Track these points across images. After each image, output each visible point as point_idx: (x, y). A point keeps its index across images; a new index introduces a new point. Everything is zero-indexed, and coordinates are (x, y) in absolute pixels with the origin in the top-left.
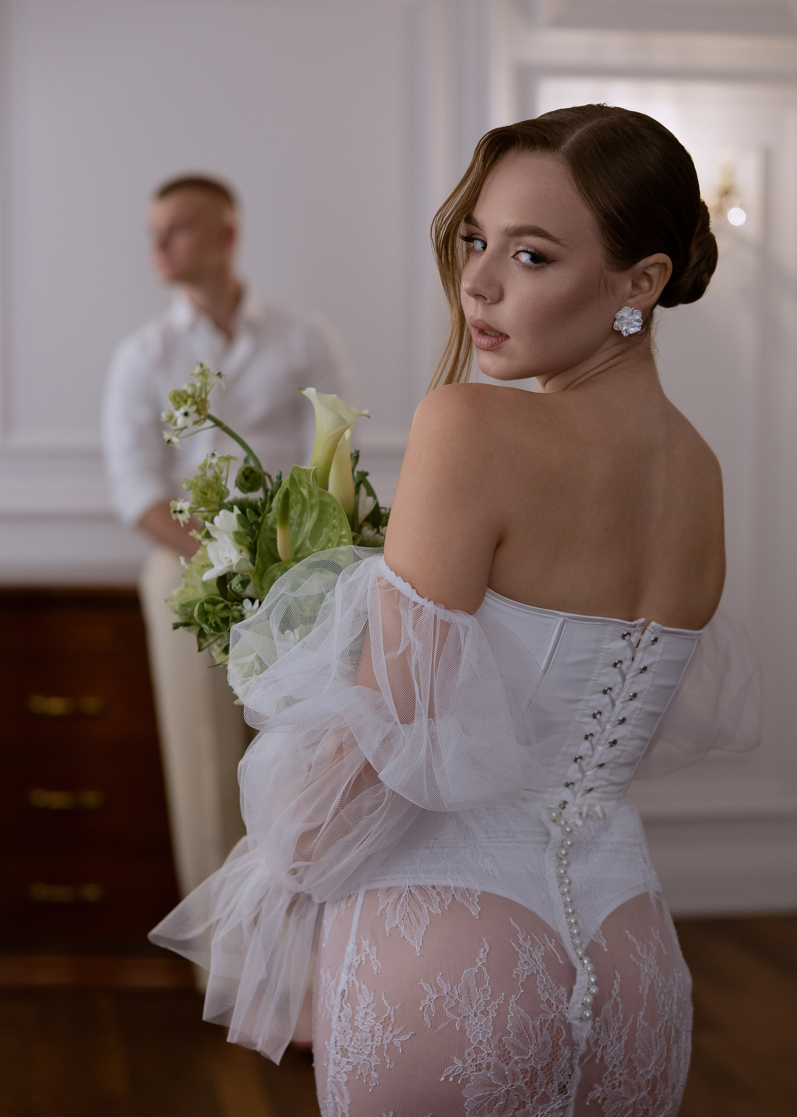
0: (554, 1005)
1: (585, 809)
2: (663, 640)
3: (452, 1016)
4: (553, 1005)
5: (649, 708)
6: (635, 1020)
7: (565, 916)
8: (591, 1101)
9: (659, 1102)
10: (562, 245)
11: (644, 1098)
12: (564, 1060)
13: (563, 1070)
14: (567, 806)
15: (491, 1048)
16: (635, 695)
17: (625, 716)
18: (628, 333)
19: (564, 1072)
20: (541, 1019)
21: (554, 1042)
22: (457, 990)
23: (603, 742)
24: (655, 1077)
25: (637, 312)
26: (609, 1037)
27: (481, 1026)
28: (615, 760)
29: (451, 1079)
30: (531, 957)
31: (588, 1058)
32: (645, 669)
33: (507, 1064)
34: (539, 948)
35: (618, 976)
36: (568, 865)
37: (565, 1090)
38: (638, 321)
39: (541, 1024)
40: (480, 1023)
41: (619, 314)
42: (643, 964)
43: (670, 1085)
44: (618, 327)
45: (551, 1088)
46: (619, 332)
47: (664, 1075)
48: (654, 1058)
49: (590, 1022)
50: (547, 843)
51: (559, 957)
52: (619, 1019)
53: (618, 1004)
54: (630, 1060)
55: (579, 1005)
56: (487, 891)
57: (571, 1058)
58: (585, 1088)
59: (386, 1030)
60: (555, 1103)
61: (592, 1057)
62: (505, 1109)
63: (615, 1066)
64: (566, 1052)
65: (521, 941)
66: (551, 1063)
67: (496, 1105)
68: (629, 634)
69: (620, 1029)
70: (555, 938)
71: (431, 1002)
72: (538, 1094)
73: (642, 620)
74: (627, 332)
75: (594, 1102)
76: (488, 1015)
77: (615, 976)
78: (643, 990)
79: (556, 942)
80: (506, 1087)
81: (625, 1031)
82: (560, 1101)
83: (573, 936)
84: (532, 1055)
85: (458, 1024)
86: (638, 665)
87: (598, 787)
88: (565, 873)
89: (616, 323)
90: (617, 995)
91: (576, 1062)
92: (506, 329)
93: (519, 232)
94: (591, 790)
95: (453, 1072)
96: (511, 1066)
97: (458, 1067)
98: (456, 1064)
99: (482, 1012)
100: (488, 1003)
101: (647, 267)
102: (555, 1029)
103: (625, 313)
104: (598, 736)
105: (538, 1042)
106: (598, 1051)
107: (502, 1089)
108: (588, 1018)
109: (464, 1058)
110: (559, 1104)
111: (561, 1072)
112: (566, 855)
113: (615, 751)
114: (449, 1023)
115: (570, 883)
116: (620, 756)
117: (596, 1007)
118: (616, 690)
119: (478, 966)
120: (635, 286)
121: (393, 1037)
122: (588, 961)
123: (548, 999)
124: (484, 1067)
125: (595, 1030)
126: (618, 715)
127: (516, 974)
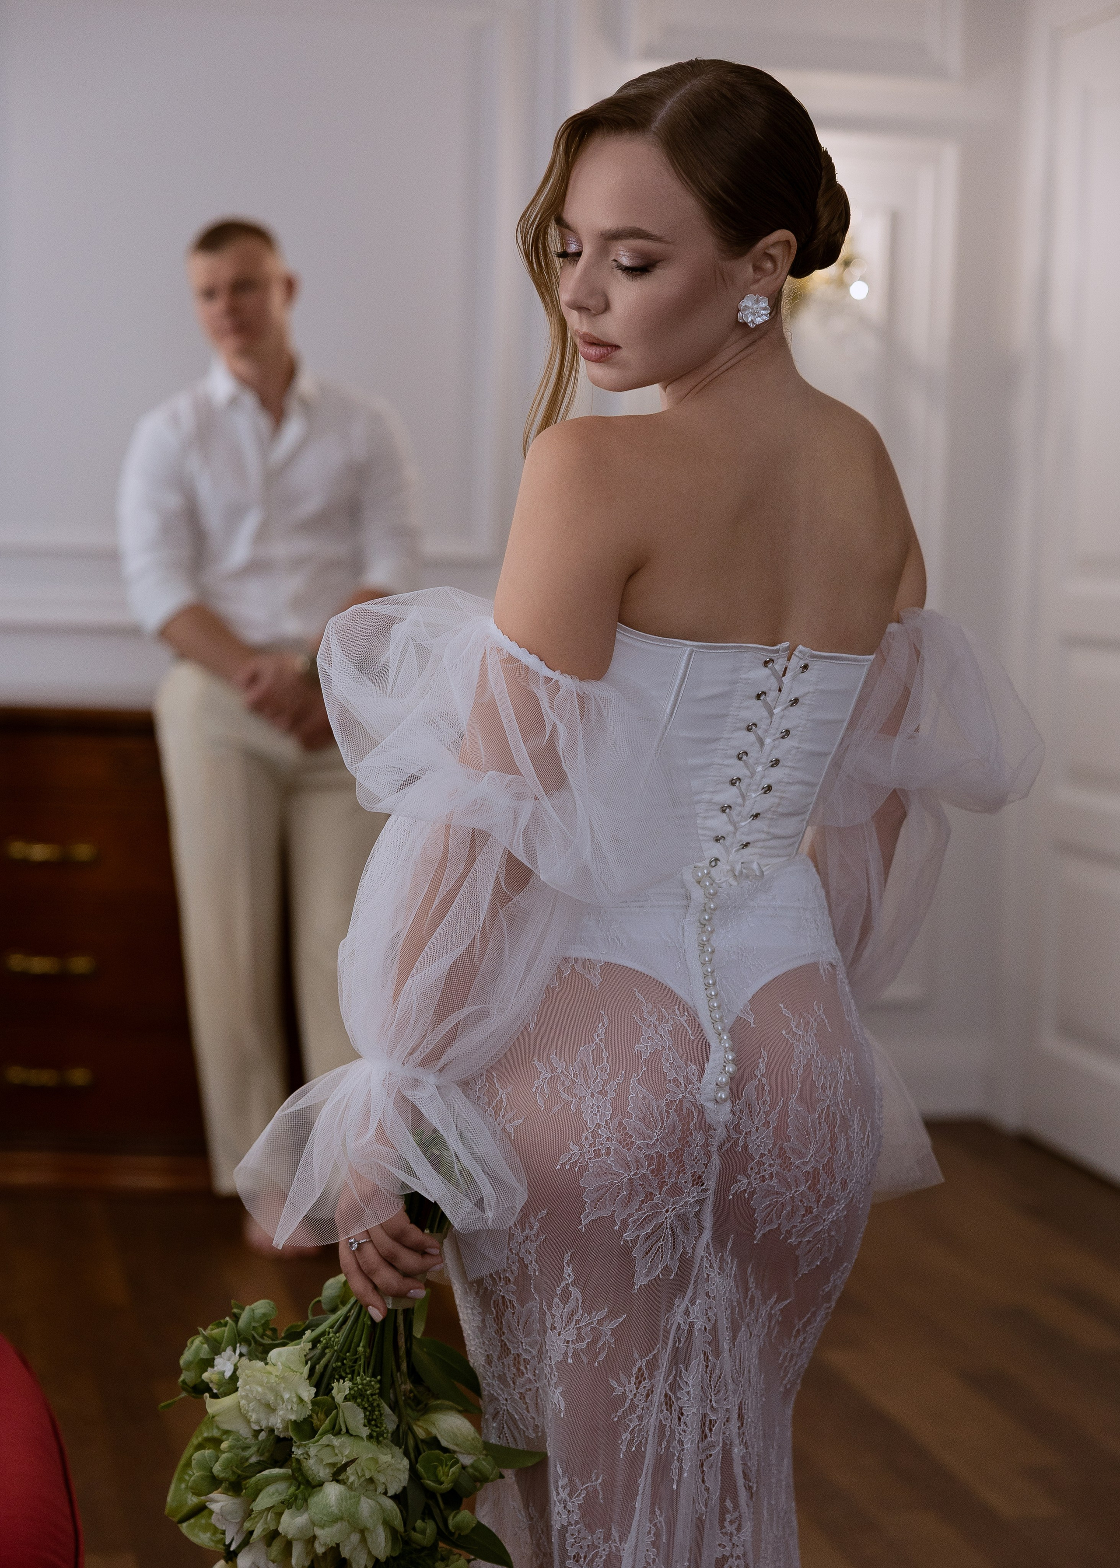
0: (683, 1084)
1: (738, 867)
2: (816, 667)
3: (568, 1098)
4: (681, 1085)
5: (806, 746)
6: (786, 1104)
7: (704, 987)
8: (735, 1194)
9: (824, 1199)
10: (667, 242)
11: (803, 1194)
12: (697, 1146)
13: (696, 1158)
14: (719, 863)
15: (610, 1132)
16: (787, 732)
17: (777, 756)
18: (755, 324)
19: (699, 1161)
20: (667, 1100)
21: (683, 1125)
22: (573, 1069)
23: (754, 787)
24: (815, 1169)
25: (763, 298)
26: (753, 1123)
27: (599, 1107)
28: (773, 809)
29: (568, 1167)
30: (656, 1032)
31: (728, 1145)
32: (796, 701)
33: (629, 1150)
34: (667, 1021)
35: (764, 1054)
36: (712, 932)
37: (701, 1182)
38: (765, 309)
39: (667, 1105)
40: (597, 1105)
41: (743, 304)
42: (798, 1041)
43: (838, 1180)
44: (743, 319)
45: (683, 1178)
46: (745, 324)
47: (828, 1167)
48: (813, 1148)
49: (728, 1104)
50: (687, 907)
51: (690, 1032)
52: (766, 1102)
53: (763, 1085)
54: (781, 1149)
55: (713, 1086)
56: (611, 961)
57: (706, 1145)
58: (726, 1179)
59: (498, 1114)
60: (689, 1196)
61: (732, 1144)
62: (629, 1201)
63: (762, 1155)
64: (699, 1138)
65: (645, 1015)
66: (681, 1149)
67: (619, 1196)
68: (772, 660)
69: (768, 1113)
70: (688, 1011)
71: (545, 1082)
72: (667, 1184)
73: (786, 644)
74: (753, 323)
75: (739, 1196)
76: (606, 1095)
77: (761, 1054)
78: (796, 1071)
79: (689, 1015)
80: (629, 1175)
81: (774, 1115)
82: (696, 1194)
83: (712, 1009)
84: (657, 1140)
85: (573, 1106)
86: (787, 696)
87: (758, 841)
88: (708, 940)
89: (740, 314)
90: (762, 1076)
91: (714, 1149)
92: (615, 338)
93: (615, 236)
94: (746, 845)
95: (569, 1159)
96: (633, 1152)
97: (575, 1153)
98: (572, 1150)
99: (600, 1092)
100: (606, 1083)
101: (768, 248)
102: (685, 1111)
103: (748, 302)
104: (747, 780)
105: (665, 1125)
106: (740, 1137)
107: (625, 1177)
108: (725, 1100)
109: (581, 1143)
110: (694, 1197)
111: (694, 1160)
112: (710, 919)
113: (770, 799)
114: (564, 1105)
115: (713, 952)
116: (779, 805)
117: (736, 1087)
118: (763, 725)
119: (596, 1041)
120: (757, 268)
121: (505, 1122)
122: (727, 1037)
123: (676, 1077)
124: (603, 1152)
125: (734, 1114)
126: (769, 755)
127: (638, 1050)
